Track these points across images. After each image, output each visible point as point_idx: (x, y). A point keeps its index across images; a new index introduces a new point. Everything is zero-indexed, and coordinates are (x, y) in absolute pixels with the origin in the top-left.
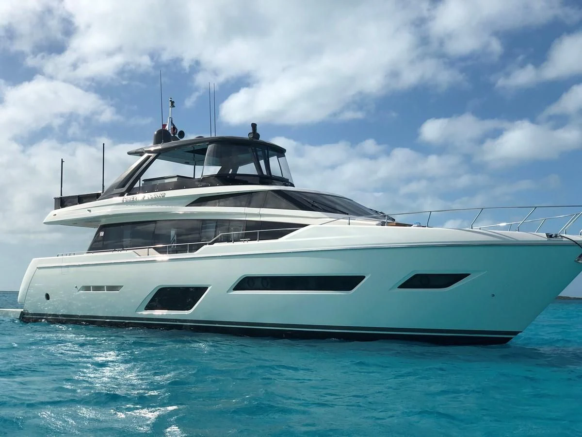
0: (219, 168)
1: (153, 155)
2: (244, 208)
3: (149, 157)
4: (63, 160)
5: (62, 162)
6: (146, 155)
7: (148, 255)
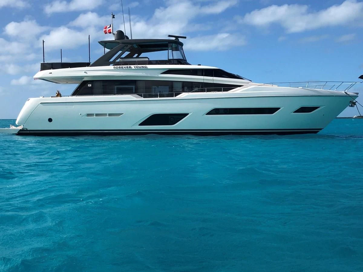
1: (129, 45)
4: (44, 41)
5: (43, 42)
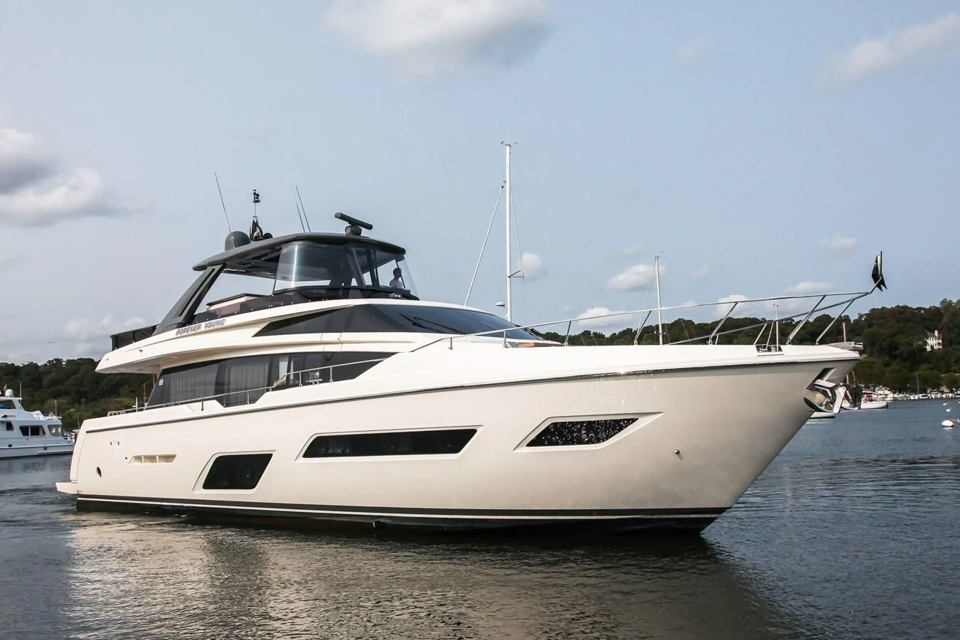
0: (330, 281)
1: (217, 268)
2: (321, 334)
3: (214, 270)
6: (210, 269)
7: (202, 410)
